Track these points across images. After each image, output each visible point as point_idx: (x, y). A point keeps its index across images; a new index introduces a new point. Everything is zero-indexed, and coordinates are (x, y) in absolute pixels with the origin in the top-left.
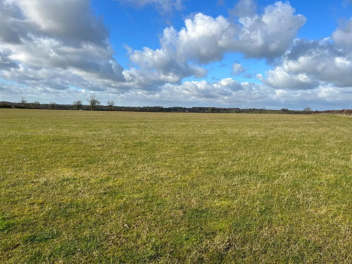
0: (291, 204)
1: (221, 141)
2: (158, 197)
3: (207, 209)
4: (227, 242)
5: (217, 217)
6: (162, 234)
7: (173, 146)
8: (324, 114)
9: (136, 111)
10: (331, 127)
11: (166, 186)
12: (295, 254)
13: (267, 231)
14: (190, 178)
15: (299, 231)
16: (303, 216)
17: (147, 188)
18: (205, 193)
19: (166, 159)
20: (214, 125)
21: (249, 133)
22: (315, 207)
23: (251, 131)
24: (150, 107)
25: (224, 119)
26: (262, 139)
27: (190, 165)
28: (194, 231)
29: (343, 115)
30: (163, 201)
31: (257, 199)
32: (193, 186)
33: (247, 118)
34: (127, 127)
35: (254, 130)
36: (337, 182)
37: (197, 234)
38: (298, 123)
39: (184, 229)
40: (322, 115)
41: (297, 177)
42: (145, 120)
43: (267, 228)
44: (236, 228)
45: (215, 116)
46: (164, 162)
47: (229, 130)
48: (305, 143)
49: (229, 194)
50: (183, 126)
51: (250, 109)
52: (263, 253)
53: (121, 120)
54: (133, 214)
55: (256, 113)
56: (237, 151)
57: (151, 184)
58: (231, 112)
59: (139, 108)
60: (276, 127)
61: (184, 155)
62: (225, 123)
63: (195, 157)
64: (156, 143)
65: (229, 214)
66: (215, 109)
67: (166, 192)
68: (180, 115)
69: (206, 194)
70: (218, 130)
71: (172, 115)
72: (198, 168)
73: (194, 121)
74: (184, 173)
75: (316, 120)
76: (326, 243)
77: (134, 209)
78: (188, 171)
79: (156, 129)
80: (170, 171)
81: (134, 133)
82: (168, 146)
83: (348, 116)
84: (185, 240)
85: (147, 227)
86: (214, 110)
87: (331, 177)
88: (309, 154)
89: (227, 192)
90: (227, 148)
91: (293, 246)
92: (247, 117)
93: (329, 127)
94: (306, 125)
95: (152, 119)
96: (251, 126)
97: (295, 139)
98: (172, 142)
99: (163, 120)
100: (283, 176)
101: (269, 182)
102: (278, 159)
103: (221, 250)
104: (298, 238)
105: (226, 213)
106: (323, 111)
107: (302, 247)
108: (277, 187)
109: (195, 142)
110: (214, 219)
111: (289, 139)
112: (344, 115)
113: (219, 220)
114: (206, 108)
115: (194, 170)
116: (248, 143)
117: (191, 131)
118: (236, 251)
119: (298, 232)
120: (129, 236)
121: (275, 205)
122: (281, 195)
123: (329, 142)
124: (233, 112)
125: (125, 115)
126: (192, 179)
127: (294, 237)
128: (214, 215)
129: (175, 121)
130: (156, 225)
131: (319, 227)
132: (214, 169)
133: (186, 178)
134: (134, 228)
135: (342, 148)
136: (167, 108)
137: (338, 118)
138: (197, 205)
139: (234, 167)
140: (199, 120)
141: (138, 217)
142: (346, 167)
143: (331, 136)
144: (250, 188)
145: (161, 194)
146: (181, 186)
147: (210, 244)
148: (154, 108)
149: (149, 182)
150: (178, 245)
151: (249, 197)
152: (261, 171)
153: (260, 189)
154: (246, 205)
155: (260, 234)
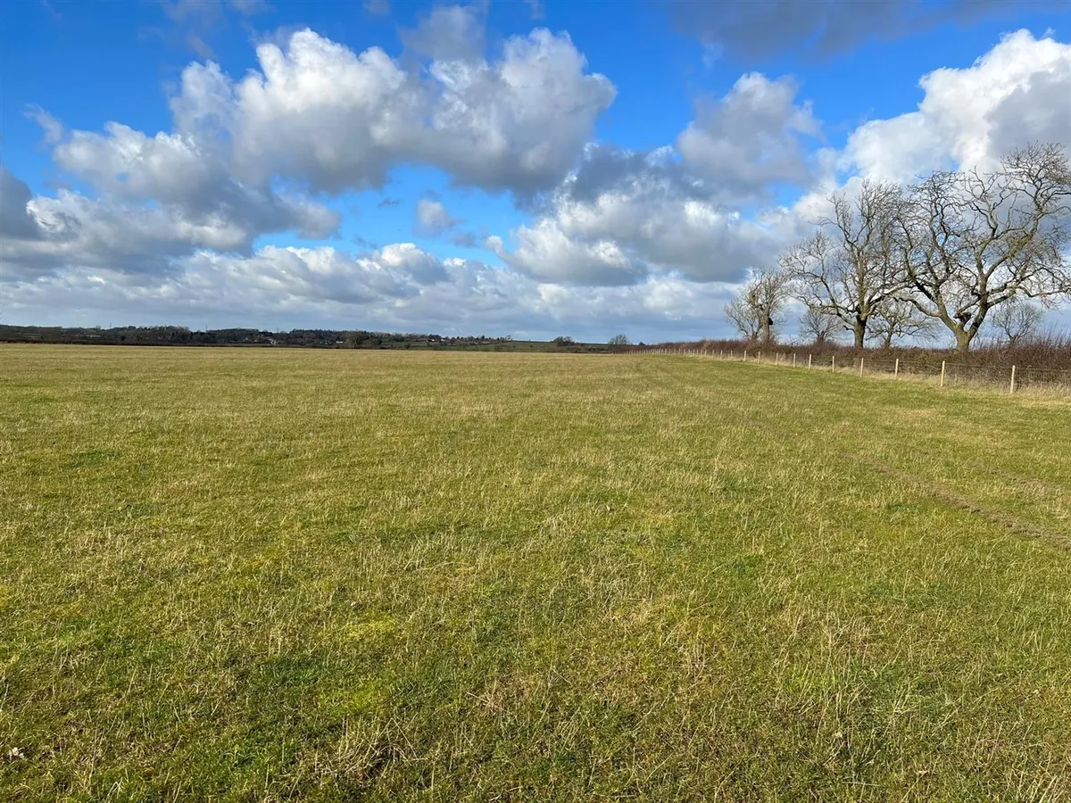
0: (564, 606)
1: (379, 434)
2: (149, 636)
3: (319, 654)
4: (377, 747)
5: (350, 675)
6: (154, 759)
7: (217, 460)
8: (658, 352)
9: (84, 343)
10: (673, 386)
11: (179, 597)
12: (568, 747)
13: (495, 693)
14: (268, 562)
15: (581, 679)
16: (595, 635)
17: (107, 609)
18: (317, 604)
19: (187, 504)
20: (360, 387)
21: (464, 409)
22: (624, 605)
23: (469, 404)
24: (141, 329)
25: (395, 367)
26: (499, 425)
27: (273, 518)
28: (270, 730)
29: (701, 356)
30: (166, 649)
31: (475, 601)
32: (278, 583)
33: (461, 365)
34: (45, 400)
35: (478, 400)
36: (679, 531)
37: (281, 739)
38: (594, 377)
39: (234, 732)
40: (654, 356)
41: (584, 528)
42: (116, 375)
43: (495, 684)
44: (406, 699)
45: (365, 358)
46: (178, 515)
47: (406, 401)
48: (608, 432)
49: (393, 596)
50: (255, 392)
51: (471, 339)
52: (481, 762)
53: (19, 376)
54: (49, 705)
55: (486, 350)
56: (425, 465)
57: (126, 594)
58: (416, 348)
59: (97, 330)
60: (537, 390)
61: (254, 486)
62: (396, 379)
63: (291, 491)
64: (154, 450)
65: (387, 659)
66: (368, 338)
67: (181, 615)
68: (248, 357)
69: (321, 606)
70: (374, 402)
71: (220, 356)
72: (299, 524)
73: (295, 373)
74: (247, 548)
75: (638, 370)
76: (647, 701)
77: (50, 690)
78: (264, 537)
79: (156, 405)
80: (199, 544)
81: (71, 419)
82: (200, 459)
83: (711, 357)
84: (236, 765)
85: (97, 744)
86: (362, 340)
87: (667, 520)
88: (616, 460)
89: (388, 593)
90: (396, 457)
91: (561, 725)
92: (461, 362)
93: (667, 386)
94: (613, 381)
95: (144, 369)
96: (471, 389)
97: (585, 423)
98: (215, 445)
99: (188, 373)
100: (549, 527)
101: (510, 547)
102: (538, 478)
103: (356, 777)
104: (578, 699)
105: (378, 657)
106: (656, 344)
107: (585, 723)
108: (530, 561)
109: (293, 442)
110: (340, 681)
111: (571, 422)
112: (703, 356)
113: (355, 682)
114: (336, 333)
115: (285, 535)
116: (459, 437)
117: (282, 408)
118: (402, 771)
119: (577, 682)
120: (25, 789)
121: (523, 612)
122: (541, 581)
123: (666, 426)
124: (422, 348)
125: (37, 356)
126: (277, 562)
127: (568, 698)
128: (341, 669)
129: (230, 375)
130: (132, 735)
131: (632, 660)
132: (352, 524)
133: (256, 563)
134: (46, 755)
135: (697, 442)
136: (202, 334)
137: (691, 364)
138: (284, 647)
139: (415, 513)
140: (313, 372)
141: (66, 713)
142: (702, 490)
143: (672, 411)
144: (457, 570)
145: (161, 625)
146: (237, 589)
147: (321, 765)
148: (154, 330)
149: (116, 587)
150: (213, 787)
151: (452, 599)
152: (490, 518)
153: (484, 571)
154: (440, 626)
155: (477, 704)
